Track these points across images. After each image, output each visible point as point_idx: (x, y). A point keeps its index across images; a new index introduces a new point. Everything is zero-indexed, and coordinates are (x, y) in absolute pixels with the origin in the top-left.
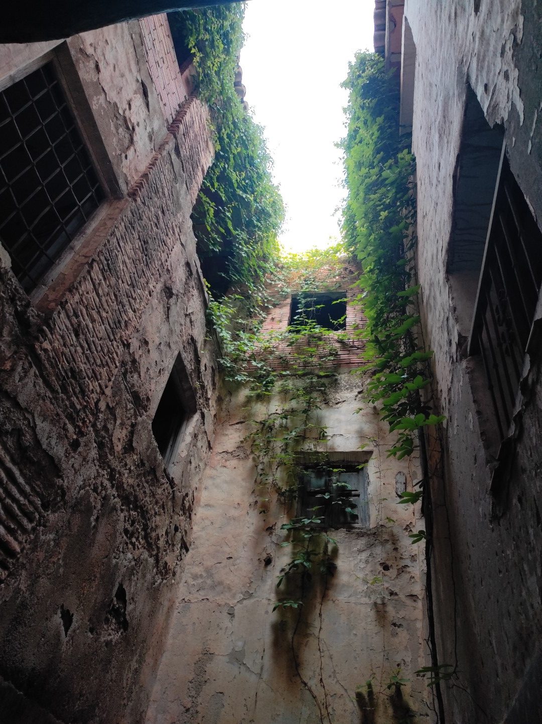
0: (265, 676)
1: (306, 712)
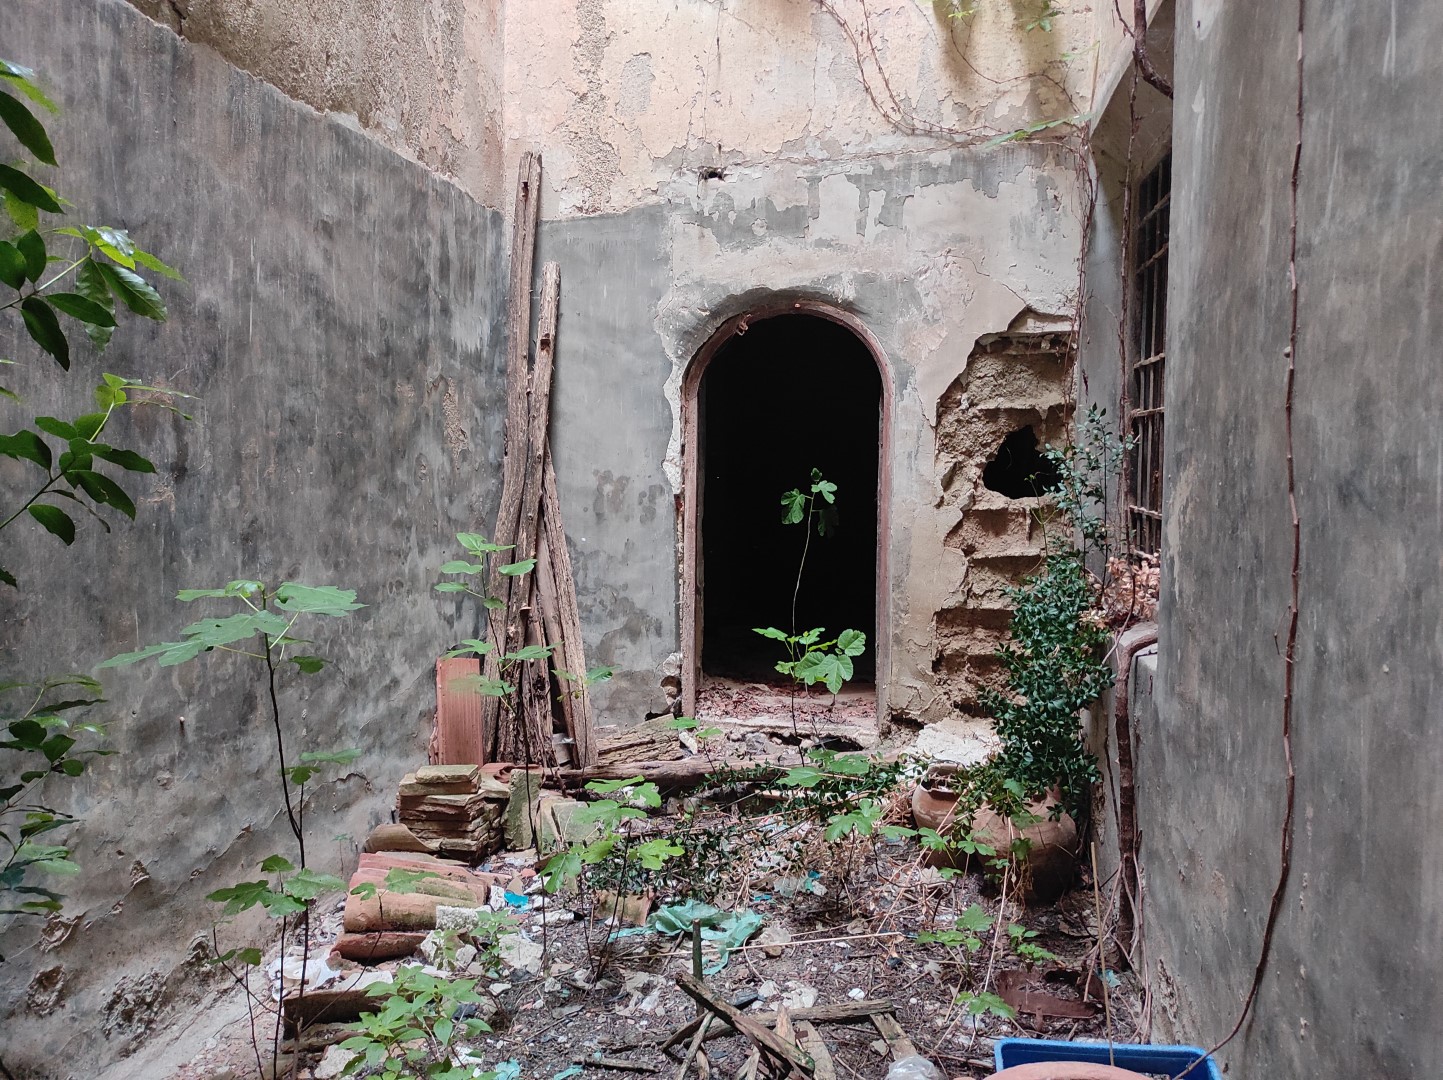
1: (825, 55)
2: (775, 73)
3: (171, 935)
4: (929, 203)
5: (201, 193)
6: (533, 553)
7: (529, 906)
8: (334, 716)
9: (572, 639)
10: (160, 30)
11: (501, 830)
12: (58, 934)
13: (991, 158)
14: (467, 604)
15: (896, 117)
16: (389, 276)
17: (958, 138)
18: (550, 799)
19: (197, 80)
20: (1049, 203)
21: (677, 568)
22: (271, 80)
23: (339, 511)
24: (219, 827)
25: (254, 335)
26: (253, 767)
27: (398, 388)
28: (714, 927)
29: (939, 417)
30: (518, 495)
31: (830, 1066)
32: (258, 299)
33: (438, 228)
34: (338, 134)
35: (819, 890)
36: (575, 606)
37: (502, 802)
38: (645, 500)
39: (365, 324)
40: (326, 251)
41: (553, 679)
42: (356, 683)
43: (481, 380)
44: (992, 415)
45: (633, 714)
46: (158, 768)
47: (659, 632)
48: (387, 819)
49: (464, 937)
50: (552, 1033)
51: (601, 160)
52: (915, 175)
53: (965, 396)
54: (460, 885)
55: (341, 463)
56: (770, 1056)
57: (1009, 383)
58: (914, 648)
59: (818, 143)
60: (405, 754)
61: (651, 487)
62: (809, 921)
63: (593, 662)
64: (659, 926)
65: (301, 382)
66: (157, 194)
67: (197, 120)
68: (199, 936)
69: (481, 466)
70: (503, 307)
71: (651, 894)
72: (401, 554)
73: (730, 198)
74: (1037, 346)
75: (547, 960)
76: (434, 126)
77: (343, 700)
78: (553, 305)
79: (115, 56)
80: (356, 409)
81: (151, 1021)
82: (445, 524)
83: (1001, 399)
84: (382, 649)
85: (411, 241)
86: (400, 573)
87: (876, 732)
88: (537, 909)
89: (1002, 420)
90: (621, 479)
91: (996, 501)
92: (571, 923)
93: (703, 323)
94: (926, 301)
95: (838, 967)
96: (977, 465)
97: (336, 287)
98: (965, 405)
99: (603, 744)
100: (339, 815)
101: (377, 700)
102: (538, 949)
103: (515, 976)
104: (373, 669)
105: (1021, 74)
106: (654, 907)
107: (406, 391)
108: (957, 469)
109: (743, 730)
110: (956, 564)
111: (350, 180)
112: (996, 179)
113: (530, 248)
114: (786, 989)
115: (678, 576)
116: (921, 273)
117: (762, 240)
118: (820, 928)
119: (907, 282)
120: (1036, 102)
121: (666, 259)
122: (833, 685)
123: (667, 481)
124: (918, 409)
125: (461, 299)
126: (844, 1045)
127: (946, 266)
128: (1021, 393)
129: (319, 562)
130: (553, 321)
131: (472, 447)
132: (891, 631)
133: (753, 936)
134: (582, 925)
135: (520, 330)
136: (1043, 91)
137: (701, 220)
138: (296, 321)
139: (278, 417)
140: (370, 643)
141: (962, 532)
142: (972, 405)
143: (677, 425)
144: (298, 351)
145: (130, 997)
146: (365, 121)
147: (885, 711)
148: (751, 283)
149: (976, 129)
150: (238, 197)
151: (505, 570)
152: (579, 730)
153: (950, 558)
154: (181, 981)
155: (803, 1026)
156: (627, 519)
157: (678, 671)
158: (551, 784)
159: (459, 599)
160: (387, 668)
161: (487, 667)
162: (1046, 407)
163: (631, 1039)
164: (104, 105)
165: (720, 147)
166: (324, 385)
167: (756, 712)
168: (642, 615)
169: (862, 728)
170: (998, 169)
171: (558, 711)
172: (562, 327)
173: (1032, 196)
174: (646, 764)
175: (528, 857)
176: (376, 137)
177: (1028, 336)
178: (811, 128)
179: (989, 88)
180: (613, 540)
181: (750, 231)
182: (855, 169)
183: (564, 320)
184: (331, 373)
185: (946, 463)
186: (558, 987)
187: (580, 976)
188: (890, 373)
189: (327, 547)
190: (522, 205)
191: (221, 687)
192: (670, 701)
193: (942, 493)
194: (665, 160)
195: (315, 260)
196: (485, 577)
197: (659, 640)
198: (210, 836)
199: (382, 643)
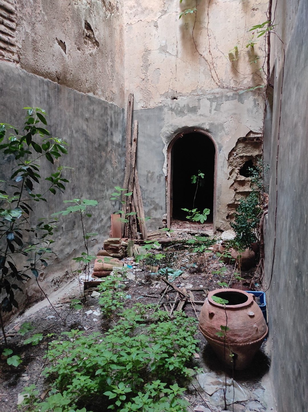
0: (179, 55)
1: (202, 69)
2: (190, 73)
3: (62, 269)
4: (227, 105)
5: (63, 116)
6: (132, 190)
7: (132, 268)
8: (90, 227)
9: (141, 210)
10: (55, 84)
11: (126, 252)
12: (43, 266)
13: (242, 94)
14: (117, 202)
15: (219, 84)
16: (99, 128)
17: (235, 89)
18: (136, 246)
19: (62, 92)
20: (256, 105)
21: (166, 194)
22: (76, 89)
23: (90, 182)
24: (69, 248)
25: (74, 145)
26: (75, 237)
27: (102, 153)
28: (172, 273)
29: (229, 158)
30: (129, 177)
31: (194, 298)
32: (74, 138)
33: (110, 115)
34: (89, 98)
35: (196, 267)
36: (142, 202)
37: (126, 246)
38: (158, 177)
39: (95, 140)
40: (87, 125)
41: (137, 219)
42: (94, 220)
43: (120, 149)
44: (242, 157)
45: (155, 228)
46: (58, 236)
47: (162, 209)
48: (101, 249)
49: (119, 273)
50: (138, 291)
51: (148, 95)
52: (224, 98)
53: (235, 152)
54: (117, 263)
55: (91, 171)
56: (181, 295)
57: (246, 149)
58: (222, 213)
59: (200, 91)
60: (104, 235)
61: (160, 174)
62: (193, 273)
63: (146, 216)
64: (160, 273)
65: (82, 155)
66: (55, 119)
67: (62, 101)
68: (66, 270)
69: (120, 170)
70: (125, 131)
71: (159, 266)
72: (103, 191)
73: (179, 104)
74: (253, 140)
75: (136, 278)
76: (109, 91)
77: (92, 223)
78: (136, 131)
79: (48, 91)
80: (93, 159)
81: (59, 285)
82: (112, 184)
83: (244, 153)
84: (100, 212)
85: (104, 119)
86: (103, 195)
87: (213, 233)
88: (134, 269)
89: (244, 158)
90: (152, 172)
91: (242, 178)
92: (141, 271)
93: (172, 135)
94: (226, 129)
95: (198, 281)
96: (238, 169)
97: (89, 133)
98: (235, 155)
99: (148, 235)
100: (92, 248)
101: (99, 223)
102: (134, 276)
103: (129, 281)
104: (98, 216)
105: (250, 73)
106: (159, 269)
107: (104, 154)
108: (233, 170)
109: (181, 232)
110: (232, 193)
111: (91, 108)
112: (244, 99)
113: (131, 117)
114: (186, 285)
115: (166, 195)
116: (225, 123)
117: (186, 114)
118: (195, 274)
119: (222, 125)
120: (254, 80)
121: (163, 119)
122: (202, 222)
123: (163, 173)
124: (224, 156)
125: (115, 131)
126: (197, 295)
127: (231, 121)
128: (249, 152)
129: (87, 193)
130: (136, 135)
131: (118, 165)
132: (217, 209)
133: (181, 275)
134: (144, 272)
135: (129, 137)
136: (255, 77)
137: (172, 109)
138: (81, 141)
139: (78, 162)
140: (97, 211)
141: (234, 186)
142: (237, 155)
143: (166, 159)
144: (82, 148)
145: (55, 280)
146: (94, 94)
147: (215, 228)
148: (184, 125)
149: (239, 87)
150: (70, 116)
151: (126, 195)
152: (143, 231)
153: (231, 192)
154: (63, 278)
155: (189, 291)
156: (154, 182)
157: (166, 218)
158: (137, 243)
159: (116, 201)
160: (100, 216)
161: (122, 216)
162: (255, 155)
163: (153, 292)
164: (46, 102)
165: (176, 92)
166: (87, 155)
167: (185, 228)
168: (158, 205)
169: (210, 232)
170: (244, 97)
171: (138, 227)
172: (139, 136)
173: (252, 103)
174: (158, 239)
175: (132, 258)
176: (96, 97)
177: (251, 138)
178: (198, 87)
179: (242, 76)
180: (151, 187)
181: (183, 112)
182: (209, 97)
183: (139, 134)
184: (88, 152)
185: (230, 169)
186: (139, 283)
187: (143, 281)
188: (217, 147)
189: (88, 190)
190: (129, 107)
191: (69, 220)
192: (164, 225)
193: (229, 176)
194: (163, 95)
195: (85, 127)
196: (121, 195)
197: (162, 211)
198: (68, 250)
199: (100, 211)
